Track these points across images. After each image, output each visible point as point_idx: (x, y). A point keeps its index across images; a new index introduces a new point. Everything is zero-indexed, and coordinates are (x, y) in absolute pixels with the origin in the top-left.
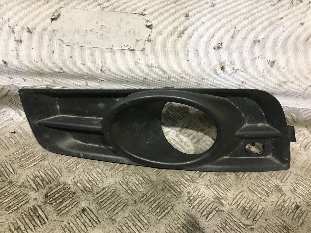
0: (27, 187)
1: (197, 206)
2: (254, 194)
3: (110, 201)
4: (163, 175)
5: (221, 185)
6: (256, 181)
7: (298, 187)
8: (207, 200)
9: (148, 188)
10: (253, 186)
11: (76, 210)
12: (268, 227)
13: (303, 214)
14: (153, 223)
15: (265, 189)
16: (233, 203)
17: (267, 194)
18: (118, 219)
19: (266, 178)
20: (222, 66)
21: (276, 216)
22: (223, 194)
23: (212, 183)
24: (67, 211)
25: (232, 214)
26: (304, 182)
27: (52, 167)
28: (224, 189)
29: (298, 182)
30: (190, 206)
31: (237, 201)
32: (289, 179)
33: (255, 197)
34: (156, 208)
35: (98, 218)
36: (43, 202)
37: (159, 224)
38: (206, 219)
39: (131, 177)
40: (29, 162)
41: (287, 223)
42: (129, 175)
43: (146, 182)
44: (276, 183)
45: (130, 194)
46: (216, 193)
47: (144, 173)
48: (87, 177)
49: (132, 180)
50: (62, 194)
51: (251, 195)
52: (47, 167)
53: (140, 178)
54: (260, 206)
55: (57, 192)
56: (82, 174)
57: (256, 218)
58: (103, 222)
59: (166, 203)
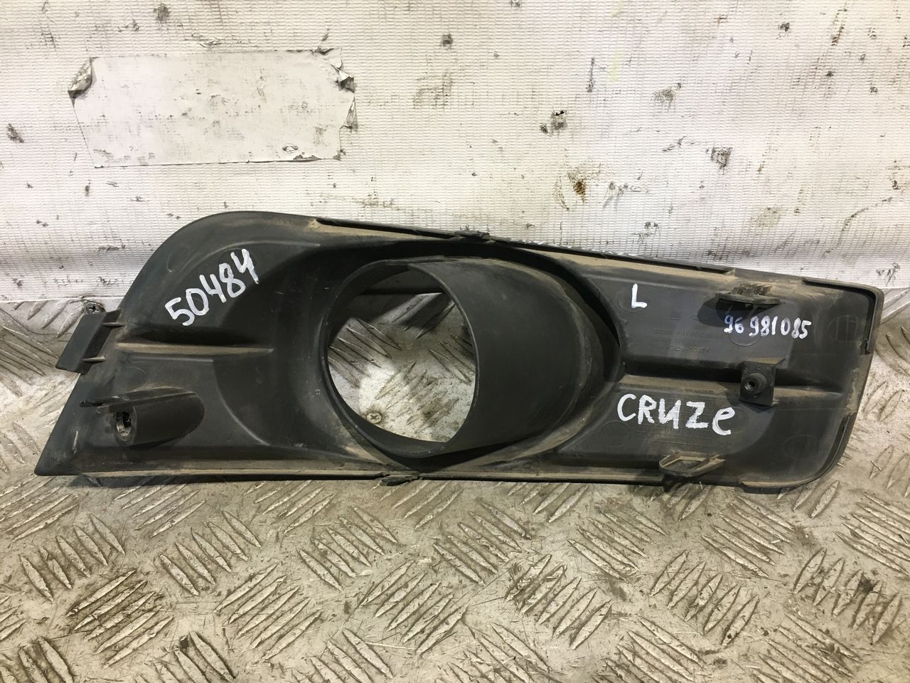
0: (20, 590)
1: (540, 607)
2: (723, 557)
3: (270, 611)
4: (434, 524)
5: (616, 539)
6: (728, 520)
7: (864, 527)
8: (574, 585)
9: (389, 563)
10: (718, 535)
11: (162, 644)
12: (774, 653)
13: (886, 605)
14: (399, 665)
15: (758, 540)
16: (657, 590)
17: (766, 554)
18: (289, 664)
19: (760, 507)
20: (576, 182)
21: (799, 618)
22: (622, 563)
23: (588, 534)
24: (134, 650)
25: (653, 623)
26: (886, 511)
27: (98, 527)
28: (626, 551)
29: (863, 513)
30: (520, 607)
31: (669, 583)
32: (835, 505)
33: (726, 566)
34: (411, 621)
35: (230, 664)
36: (63, 629)
37: (418, 667)
38: (571, 643)
39: (336, 538)
40: (30, 519)
41: (837, 635)
42: (331, 532)
43: (381, 548)
44: (791, 521)
45: (331, 586)
46: (600, 563)
47: (376, 522)
48: (201, 549)
49: (340, 545)
50: (123, 601)
51: (712, 561)
52: (82, 530)
53: (363, 539)
54: (743, 593)
55: (108, 597)
56: (187, 540)
57: (732, 628)
58: (245, 674)
59: (443, 603)
